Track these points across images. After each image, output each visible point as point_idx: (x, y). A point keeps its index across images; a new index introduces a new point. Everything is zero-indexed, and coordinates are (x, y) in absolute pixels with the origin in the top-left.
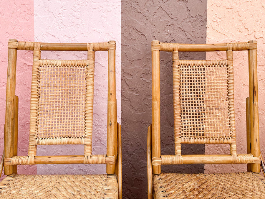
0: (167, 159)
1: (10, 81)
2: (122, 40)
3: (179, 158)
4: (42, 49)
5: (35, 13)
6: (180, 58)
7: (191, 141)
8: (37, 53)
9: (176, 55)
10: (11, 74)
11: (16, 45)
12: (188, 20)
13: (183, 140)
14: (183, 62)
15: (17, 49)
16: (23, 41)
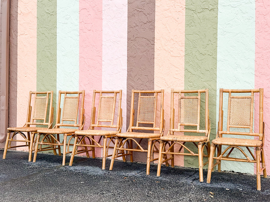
0: (133, 128)
1: (93, 102)
2: (127, 90)
3: (137, 128)
4: (102, 93)
5: (102, 81)
6: (141, 95)
7: (141, 122)
8: (101, 94)
9: (140, 94)
10: (94, 100)
11: (95, 92)
12: (148, 82)
13: (139, 122)
14: (142, 97)
15: (95, 93)
16: (98, 90)
